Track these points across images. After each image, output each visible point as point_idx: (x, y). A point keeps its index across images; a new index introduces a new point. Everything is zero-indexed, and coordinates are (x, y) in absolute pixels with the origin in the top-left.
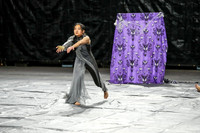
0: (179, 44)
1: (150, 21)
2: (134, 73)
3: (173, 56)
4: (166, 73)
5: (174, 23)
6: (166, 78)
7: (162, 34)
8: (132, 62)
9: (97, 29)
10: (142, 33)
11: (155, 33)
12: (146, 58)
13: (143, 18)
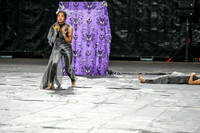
0: (123, 35)
1: (93, 11)
2: (77, 65)
3: (117, 47)
4: (110, 64)
5: (117, 12)
6: (109, 69)
7: (106, 24)
8: (75, 53)
9: (38, 18)
10: (85, 22)
11: (98, 23)
12: (89, 49)
13: (86, 8)
